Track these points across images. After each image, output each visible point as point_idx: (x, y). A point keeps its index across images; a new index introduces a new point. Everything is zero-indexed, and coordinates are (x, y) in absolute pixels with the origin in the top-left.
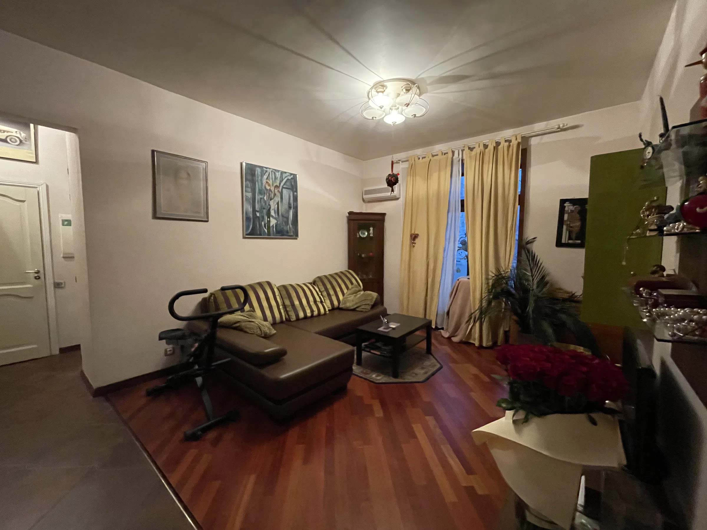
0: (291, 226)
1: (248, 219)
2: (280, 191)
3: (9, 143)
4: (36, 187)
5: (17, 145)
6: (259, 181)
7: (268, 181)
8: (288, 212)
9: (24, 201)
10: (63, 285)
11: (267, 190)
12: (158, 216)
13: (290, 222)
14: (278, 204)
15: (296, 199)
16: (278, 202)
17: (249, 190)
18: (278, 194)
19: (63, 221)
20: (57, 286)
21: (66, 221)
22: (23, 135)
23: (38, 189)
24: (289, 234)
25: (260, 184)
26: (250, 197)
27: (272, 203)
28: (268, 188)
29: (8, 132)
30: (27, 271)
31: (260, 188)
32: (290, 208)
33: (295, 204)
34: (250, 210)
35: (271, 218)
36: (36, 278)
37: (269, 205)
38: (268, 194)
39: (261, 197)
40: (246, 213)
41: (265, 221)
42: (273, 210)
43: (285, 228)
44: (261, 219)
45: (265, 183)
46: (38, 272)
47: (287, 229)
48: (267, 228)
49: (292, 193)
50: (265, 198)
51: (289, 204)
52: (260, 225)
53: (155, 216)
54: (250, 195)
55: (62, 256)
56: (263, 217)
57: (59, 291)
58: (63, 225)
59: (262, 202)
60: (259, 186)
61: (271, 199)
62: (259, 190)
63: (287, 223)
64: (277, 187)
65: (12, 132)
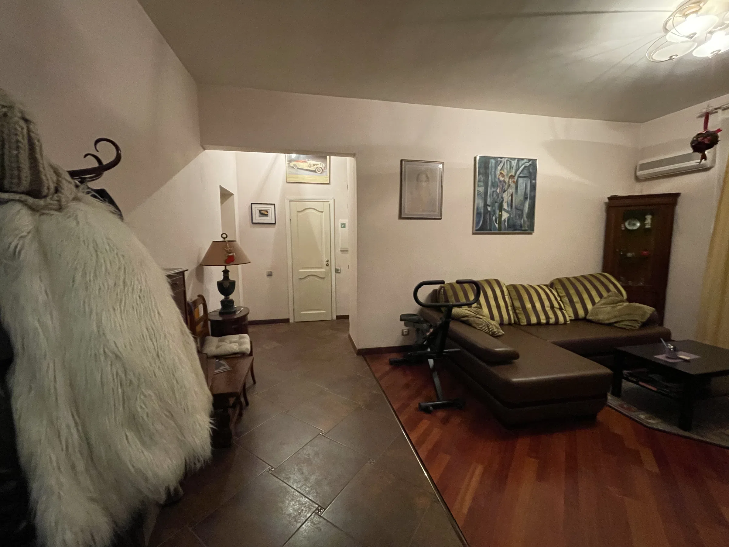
0: (526, 219)
1: (479, 214)
2: (515, 181)
3: (317, 173)
5: (320, 173)
6: (493, 173)
7: (502, 172)
8: (523, 204)
9: (322, 212)
10: (339, 271)
11: (501, 182)
12: (403, 216)
13: (525, 215)
14: (512, 195)
15: (533, 187)
16: (513, 193)
17: (482, 184)
18: (513, 185)
19: (342, 224)
22: (324, 165)
23: (330, 202)
24: (523, 229)
25: (493, 176)
26: (482, 192)
27: (505, 195)
28: (502, 179)
29: (317, 165)
30: (323, 260)
31: (493, 181)
32: (526, 198)
33: (532, 194)
34: (482, 204)
35: (503, 212)
36: (327, 265)
37: (502, 198)
38: (501, 187)
39: (493, 190)
40: (477, 209)
41: (496, 215)
42: (505, 202)
43: (518, 222)
44: (492, 213)
45: (499, 174)
46: (327, 261)
47: (521, 222)
48: (498, 223)
49: (529, 182)
50: (498, 191)
51: (525, 194)
52: (491, 220)
53: (400, 217)
54: (482, 189)
55: (340, 250)
56: (494, 211)
57: (337, 275)
58: (341, 227)
59: (495, 195)
60: (492, 179)
61: (504, 191)
62: (492, 183)
63: (521, 216)
64: (512, 177)
65: (318, 165)
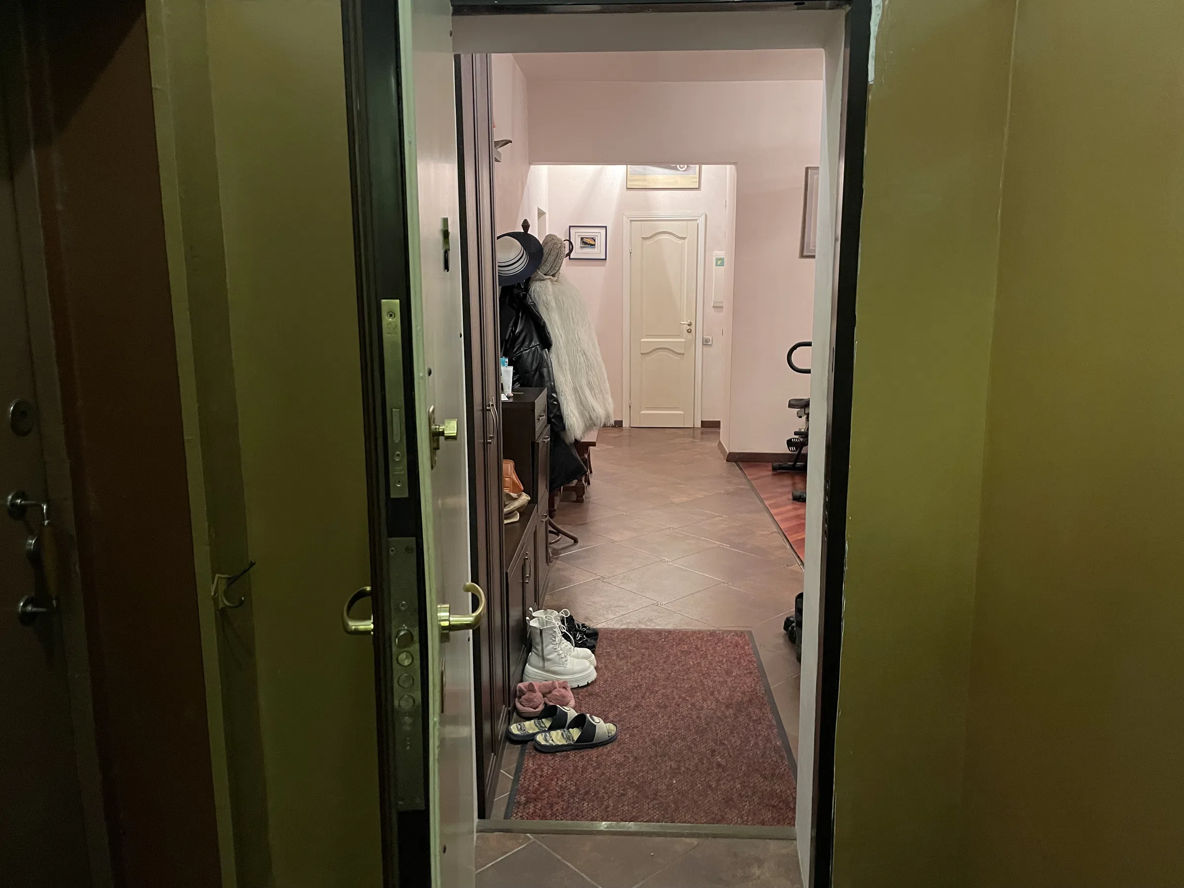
3: (678, 170)
4: (697, 220)
5: (685, 171)
9: (684, 238)
10: (710, 343)
12: (805, 254)
19: (717, 260)
20: (706, 343)
21: (720, 259)
23: (698, 222)
30: (682, 323)
36: (689, 331)
46: (689, 325)
53: (802, 256)
55: (712, 304)
57: (706, 349)
58: (717, 265)
